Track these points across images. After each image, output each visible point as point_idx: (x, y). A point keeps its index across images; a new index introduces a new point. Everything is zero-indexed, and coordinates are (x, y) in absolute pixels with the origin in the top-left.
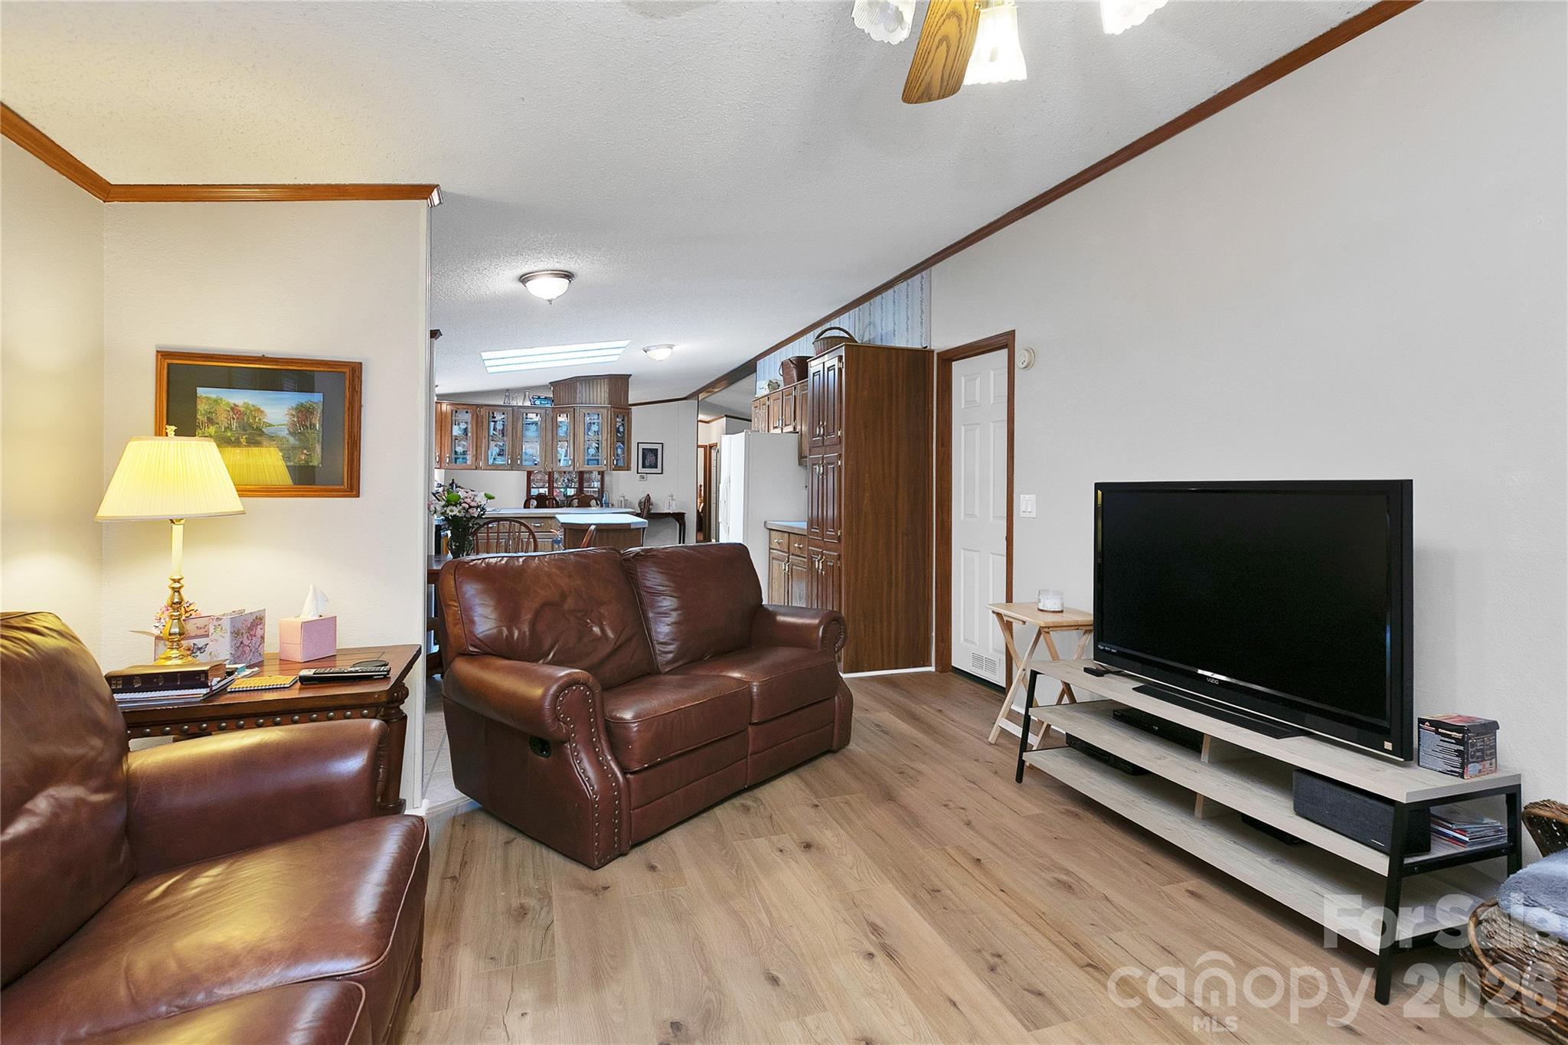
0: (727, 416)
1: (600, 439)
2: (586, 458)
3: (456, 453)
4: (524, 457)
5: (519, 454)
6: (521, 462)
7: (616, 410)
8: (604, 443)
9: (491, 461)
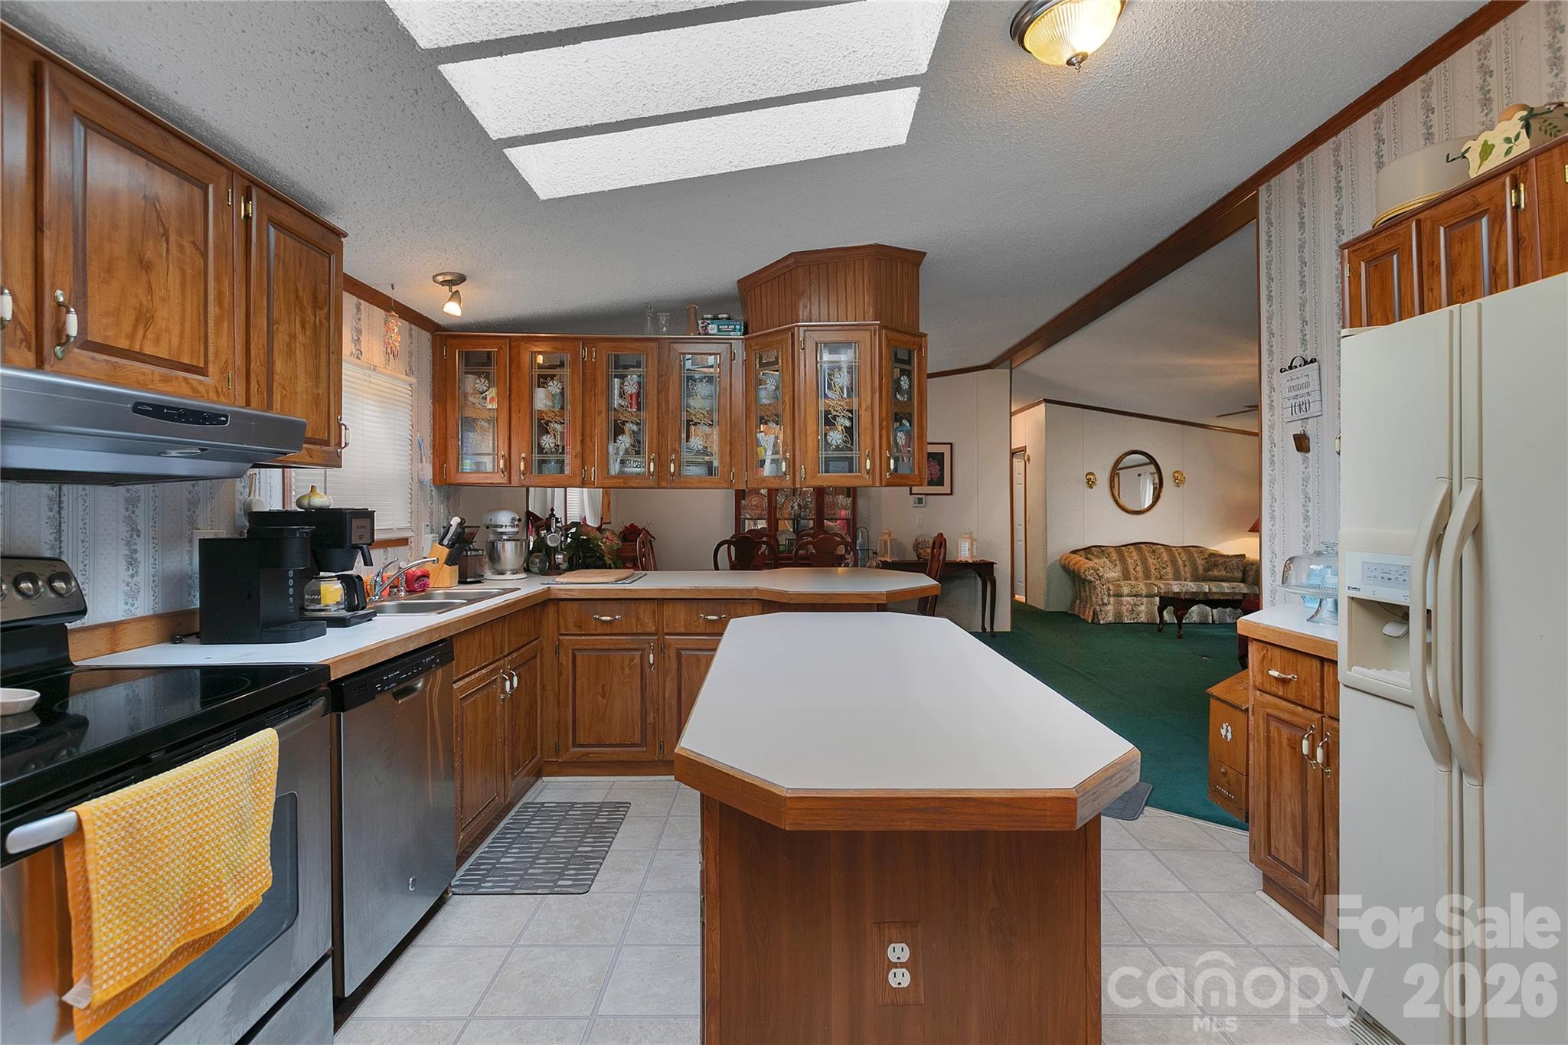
0: (1046, 401)
1: (855, 407)
2: (823, 454)
3: (541, 449)
4: (686, 456)
5: (674, 450)
6: (679, 467)
7: (892, 335)
8: (865, 417)
9: (615, 468)
